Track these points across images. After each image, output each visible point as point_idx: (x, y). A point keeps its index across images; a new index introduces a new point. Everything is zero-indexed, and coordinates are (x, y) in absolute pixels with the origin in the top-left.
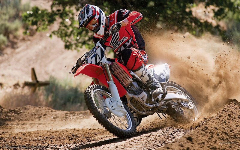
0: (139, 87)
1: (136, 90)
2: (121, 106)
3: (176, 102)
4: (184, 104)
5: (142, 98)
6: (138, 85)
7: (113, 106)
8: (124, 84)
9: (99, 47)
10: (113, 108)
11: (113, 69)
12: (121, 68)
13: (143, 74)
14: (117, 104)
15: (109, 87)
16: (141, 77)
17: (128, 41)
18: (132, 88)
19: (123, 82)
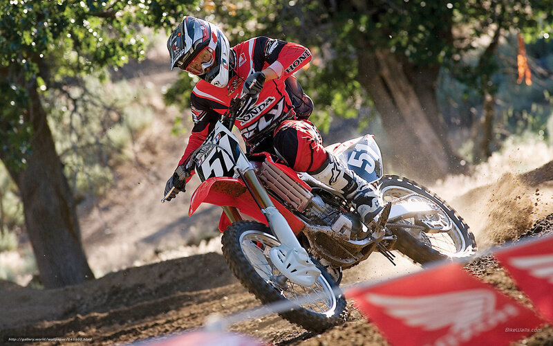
0: (328, 206)
1: (323, 213)
2: (307, 262)
3: (412, 221)
4: (429, 223)
5: (342, 230)
6: (325, 202)
7: (289, 265)
8: (296, 206)
9: (223, 134)
10: (291, 268)
11: (265, 179)
12: (282, 173)
13: (335, 177)
14: (297, 257)
15: (268, 221)
16: (330, 182)
17: (276, 107)
18: (312, 211)
19: (293, 203)
